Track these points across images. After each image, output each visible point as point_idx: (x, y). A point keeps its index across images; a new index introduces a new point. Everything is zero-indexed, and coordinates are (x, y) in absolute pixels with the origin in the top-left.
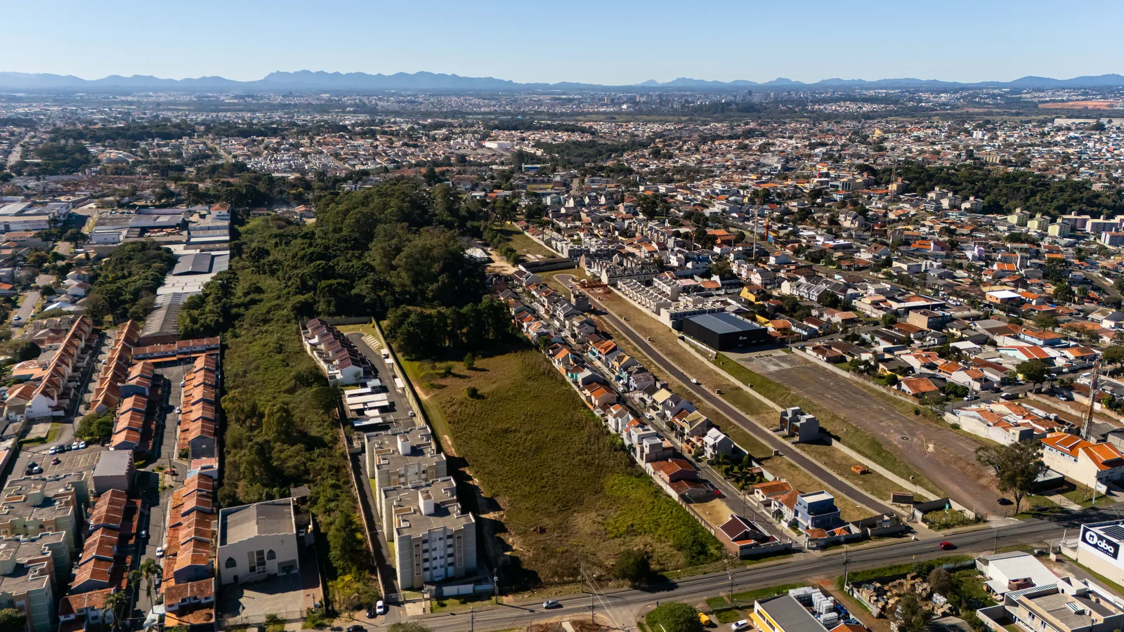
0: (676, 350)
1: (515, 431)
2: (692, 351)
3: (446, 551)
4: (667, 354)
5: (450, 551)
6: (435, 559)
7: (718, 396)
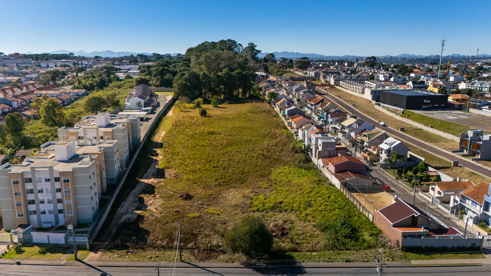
0: (373, 111)
1: (220, 134)
2: (385, 111)
3: (54, 196)
4: (364, 112)
5: (59, 196)
6: (42, 202)
7: (401, 132)
